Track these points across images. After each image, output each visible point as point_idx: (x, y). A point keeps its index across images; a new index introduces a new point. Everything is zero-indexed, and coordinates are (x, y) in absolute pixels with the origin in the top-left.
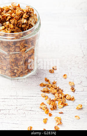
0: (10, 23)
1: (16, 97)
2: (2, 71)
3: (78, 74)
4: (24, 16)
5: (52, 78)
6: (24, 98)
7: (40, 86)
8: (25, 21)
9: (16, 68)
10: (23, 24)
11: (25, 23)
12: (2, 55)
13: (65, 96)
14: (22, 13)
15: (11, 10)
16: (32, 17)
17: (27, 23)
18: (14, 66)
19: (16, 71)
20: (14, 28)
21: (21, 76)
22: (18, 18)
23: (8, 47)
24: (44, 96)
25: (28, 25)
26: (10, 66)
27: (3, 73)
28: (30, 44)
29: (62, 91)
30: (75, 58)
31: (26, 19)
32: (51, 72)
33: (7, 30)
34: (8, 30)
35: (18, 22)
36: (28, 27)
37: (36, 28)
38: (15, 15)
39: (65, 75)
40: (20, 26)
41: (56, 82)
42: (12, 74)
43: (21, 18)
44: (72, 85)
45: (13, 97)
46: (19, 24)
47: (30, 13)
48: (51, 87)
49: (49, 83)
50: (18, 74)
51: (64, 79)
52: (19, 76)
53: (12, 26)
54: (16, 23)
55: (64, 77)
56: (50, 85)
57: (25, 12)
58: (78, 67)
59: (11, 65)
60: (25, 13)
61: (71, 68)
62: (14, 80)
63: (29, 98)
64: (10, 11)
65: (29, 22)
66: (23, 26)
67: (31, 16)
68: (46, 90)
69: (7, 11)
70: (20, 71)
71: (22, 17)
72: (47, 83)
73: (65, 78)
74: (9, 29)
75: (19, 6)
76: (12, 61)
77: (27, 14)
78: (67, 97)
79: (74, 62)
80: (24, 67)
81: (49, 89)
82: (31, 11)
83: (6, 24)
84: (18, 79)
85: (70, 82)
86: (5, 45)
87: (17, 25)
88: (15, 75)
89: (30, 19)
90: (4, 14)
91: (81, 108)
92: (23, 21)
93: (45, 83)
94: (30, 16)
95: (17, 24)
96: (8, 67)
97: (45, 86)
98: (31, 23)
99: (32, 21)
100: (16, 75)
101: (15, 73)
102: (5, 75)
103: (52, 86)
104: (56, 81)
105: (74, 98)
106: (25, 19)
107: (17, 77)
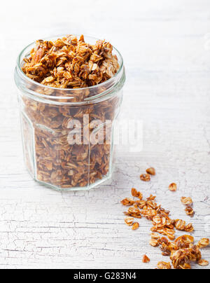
0: (65, 69)
1: (72, 225)
2: (43, 172)
3: (200, 184)
4: (93, 58)
5: (145, 190)
6: (90, 225)
7: (121, 204)
8: (95, 67)
9: (72, 165)
10: (91, 72)
11: (95, 71)
12: (45, 139)
13: (174, 224)
14: (89, 52)
15: (66, 45)
16: (108, 61)
17: (100, 71)
18: (69, 162)
19: (71, 173)
20: (74, 80)
21: (82, 184)
22: (81, 60)
23: (59, 119)
24: (130, 223)
25: (100, 76)
26: (60, 161)
27: (45, 179)
28: (104, 114)
29: (168, 213)
30: (193, 153)
31: (96, 63)
32: (143, 178)
33: (58, 84)
34: (60, 83)
35: (81, 67)
36: (100, 79)
37: (116, 82)
38: (75, 54)
39: (172, 185)
40: (86, 75)
41: (154, 197)
42: (64, 180)
43: (88, 61)
44: (188, 203)
45: (67, 225)
46: (83, 73)
47: (106, 51)
48: (145, 207)
49: (141, 199)
50: (76, 180)
51: (171, 192)
52: (78, 185)
53: (69, 75)
54: (77, 68)
55: (171, 189)
56: (143, 203)
57: (94, 49)
58: (199, 170)
59: (63, 160)
60: (95, 52)
61: (184, 173)
62: (67, 192)
63: (100, 226)
64: (65, 48)
65: (103, 69)
66: (91, 77)
67: (107, 58)
68: (134, 211)
69: (59, 48)
70: (81, 174)
71: (88, 59)
72: (137, 199)
73: (174, 191)
74: (63, 80)
75: (82, 39)
76: (65, 150)
77: (98, 54)
78: (177, 225)
79: (190, 161)
80: (89, 165)
81: (140, 210)
82: (108, 49)
83: (57, 71)
84: (75, 192)
85: (183, 198)
86: (54, 115)
87: (78, 74)
88: (69, 183)
89: (105, 64)
90: (53, 52)
91: (207, 244)
92: (90, 67)
93: (132, 198)
94: (105, 58)
95: (80, 71)
96: (56, 164)
97: (132, 204)
98: (107, 72)
99: (109, 69)
100: (72, 182)
101: (70, 177)
102: (50, 182)
103: (146, 205)
104: (154, 195)
105: (191, 226)
106: (94, 62)
107: (73, 186)
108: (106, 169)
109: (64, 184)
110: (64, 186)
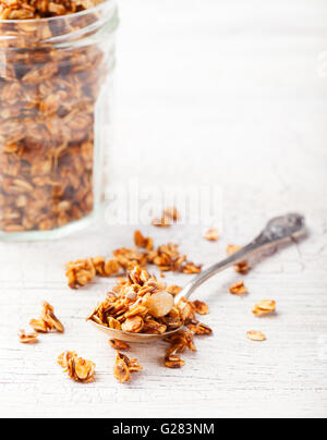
18: (18, 177)
19: (22, 202)
20: (20, 7)
21: (43, 225)
42: (9, 216)
50: (31, 218)
51: (208, 242)
52: (36, 228)
70: (41, 204)
84: (30, 242)
85: (231, 247)
88: (18, 222)
91: (271, 308)
101: (21, 211)
107: (27, 230)
108: (89, 200)
109: (8, 224)
110: (9, 228)
